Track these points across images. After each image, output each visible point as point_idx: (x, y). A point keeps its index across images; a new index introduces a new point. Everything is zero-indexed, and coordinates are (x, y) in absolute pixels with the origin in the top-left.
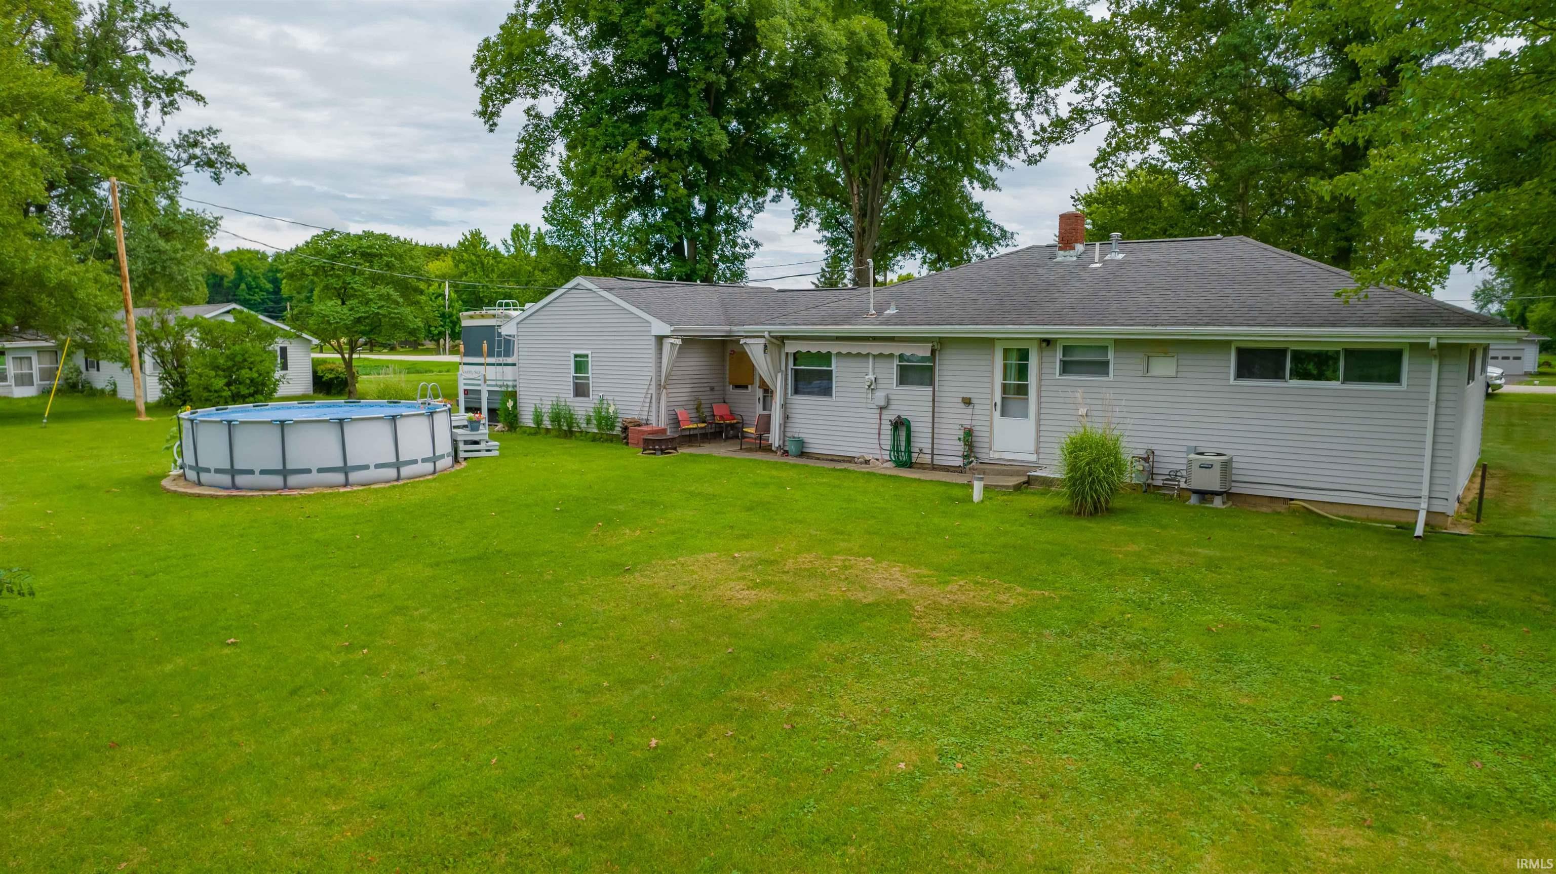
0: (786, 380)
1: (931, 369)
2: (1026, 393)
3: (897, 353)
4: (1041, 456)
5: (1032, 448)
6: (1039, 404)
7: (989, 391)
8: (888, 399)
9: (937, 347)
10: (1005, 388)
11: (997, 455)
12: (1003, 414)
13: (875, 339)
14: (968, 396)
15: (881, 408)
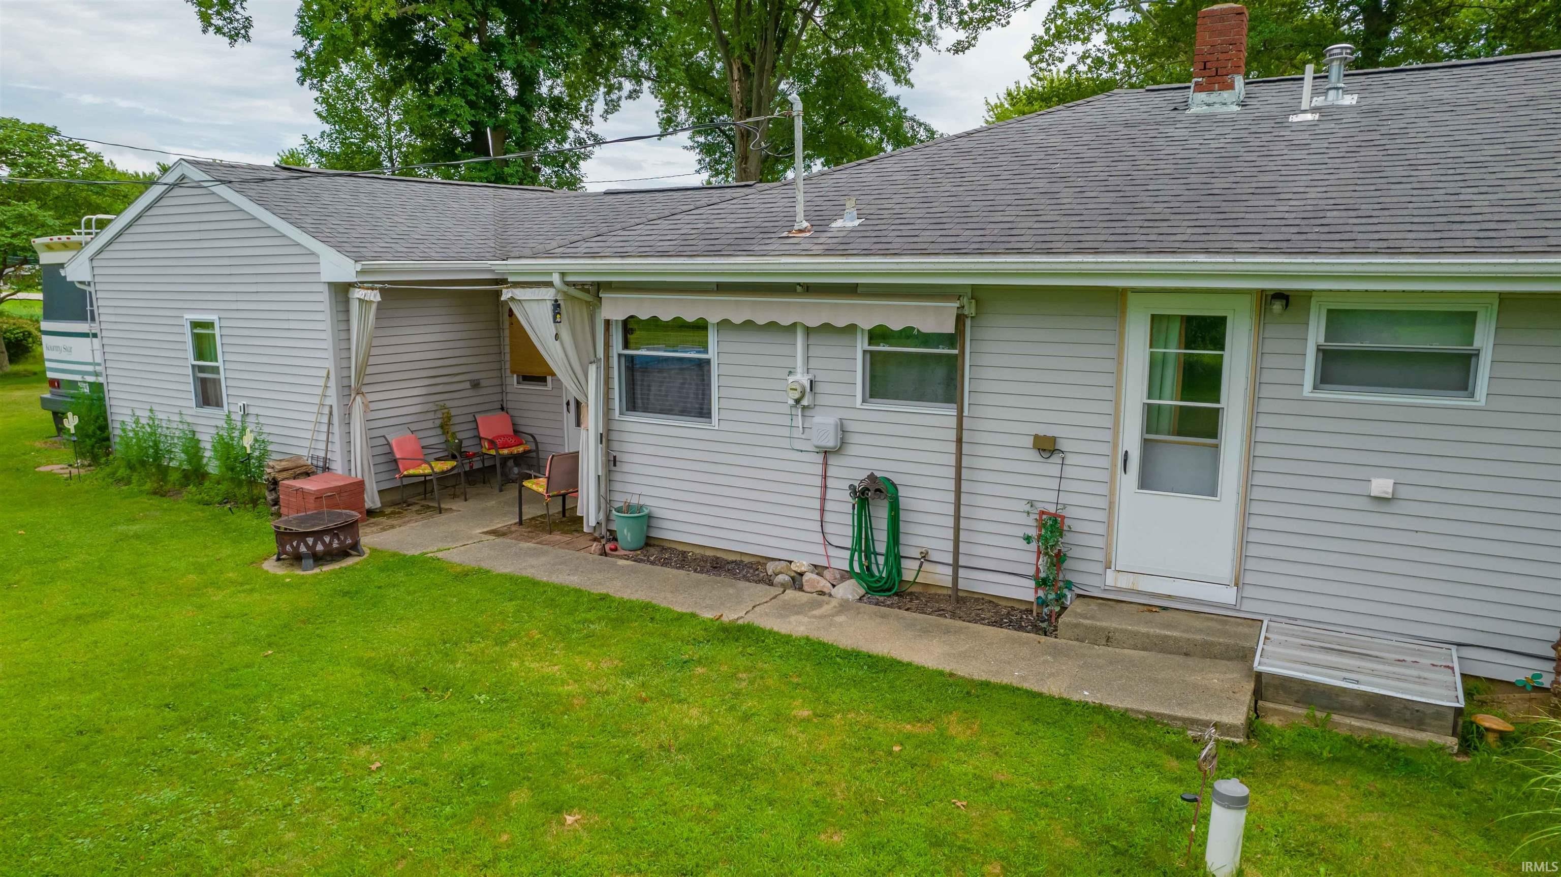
0: (608, 379)
1: (953, 367)
2: (1213, 432)
3: (867, 323)
4: (1248, 592)
5: (1226, 571)
6: (1250, 458)
7: (1107, 422)
8: (843, 431)
9: (970, 310)
10: (1152, 416)
11: (1124, 582)
12: (1145, 483)
13: (809, 289)
14: (1050, 432)
15: (826, 453)
